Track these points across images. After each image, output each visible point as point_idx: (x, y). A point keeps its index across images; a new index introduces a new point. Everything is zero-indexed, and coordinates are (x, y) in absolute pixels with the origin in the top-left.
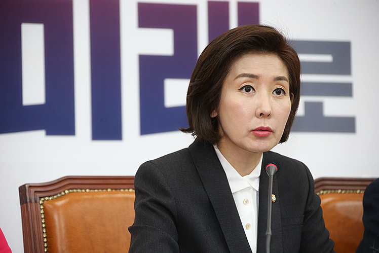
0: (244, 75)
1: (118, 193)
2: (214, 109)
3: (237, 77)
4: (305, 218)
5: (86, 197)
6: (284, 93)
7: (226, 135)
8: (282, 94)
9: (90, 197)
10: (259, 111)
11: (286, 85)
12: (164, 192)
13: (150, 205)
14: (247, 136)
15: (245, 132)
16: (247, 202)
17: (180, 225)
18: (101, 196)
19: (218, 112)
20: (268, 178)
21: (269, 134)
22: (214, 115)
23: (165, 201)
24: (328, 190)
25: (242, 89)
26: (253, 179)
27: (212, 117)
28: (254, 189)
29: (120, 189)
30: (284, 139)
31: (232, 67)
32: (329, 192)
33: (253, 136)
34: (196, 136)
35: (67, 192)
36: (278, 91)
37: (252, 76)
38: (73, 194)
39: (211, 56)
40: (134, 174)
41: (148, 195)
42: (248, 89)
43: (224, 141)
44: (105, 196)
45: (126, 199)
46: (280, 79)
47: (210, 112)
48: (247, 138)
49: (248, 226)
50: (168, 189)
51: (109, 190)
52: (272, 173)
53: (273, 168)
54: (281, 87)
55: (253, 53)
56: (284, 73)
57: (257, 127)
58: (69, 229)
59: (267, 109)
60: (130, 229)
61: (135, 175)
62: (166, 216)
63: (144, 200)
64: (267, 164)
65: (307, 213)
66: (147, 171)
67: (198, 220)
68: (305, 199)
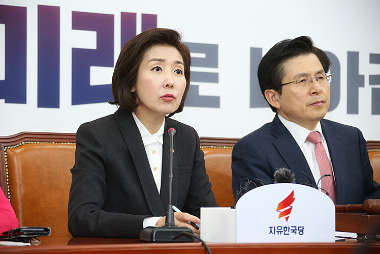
0: (155, 60)
1: (60, 145)
2: (133, 86)
3: (150, 61)
4: (194, 166)
5: (37, 147)
6: (182, 73)
7: (141, 103)
8: (180, 74)
9: (40, 147)
10: (166, 84)
11: (182, 67)
12: (97, 144)
13: (87, 154)
14: (158, 101)
15: (156, 98)
16: (155, 152)
17: (108, 167)
18: (48, 147)
19: (136, 88)
20: (170, 138)
21: (173, 100)
22: (133, 90)
23: (97, 150)
24: (204, 146)
25: (153, 69)
26: (159, 136)
27: (132, 91)
28: (160, 143)
29: (61, 142)
30: (180, 110)
31: (145, 55)
32: (205, 147)
33: (162, 101)
34: (119, 106)
35: (23, 143)
36: (179, 72)
37: (160, 60)
38: (28, 145)
39: (130, 48)
40: (75, 131)
41: (85, 147)
42: (158, 69)
43: (140, 109)
44: (50, 147)
45: (69, 149)
46: (178, 62)
47: (130, 89)
48: (158, 103)
49: (155, 169)
50: (100, 142)
51: (53, 143)
52: (173, 135)
53: (173, 131)
54: (180, 69)
55: (160, 45)
56: (181, 60)
57: (165, 94)
58: (25, 169)
59: (171, 82)
60: (72, 171)
61: (76, 133)
62: (97, 161)
63: (82, 151)
64: (169, 128)
65: (195, 162)
66: (86, 130)
67: (120, 163)
68: (194, 153)
